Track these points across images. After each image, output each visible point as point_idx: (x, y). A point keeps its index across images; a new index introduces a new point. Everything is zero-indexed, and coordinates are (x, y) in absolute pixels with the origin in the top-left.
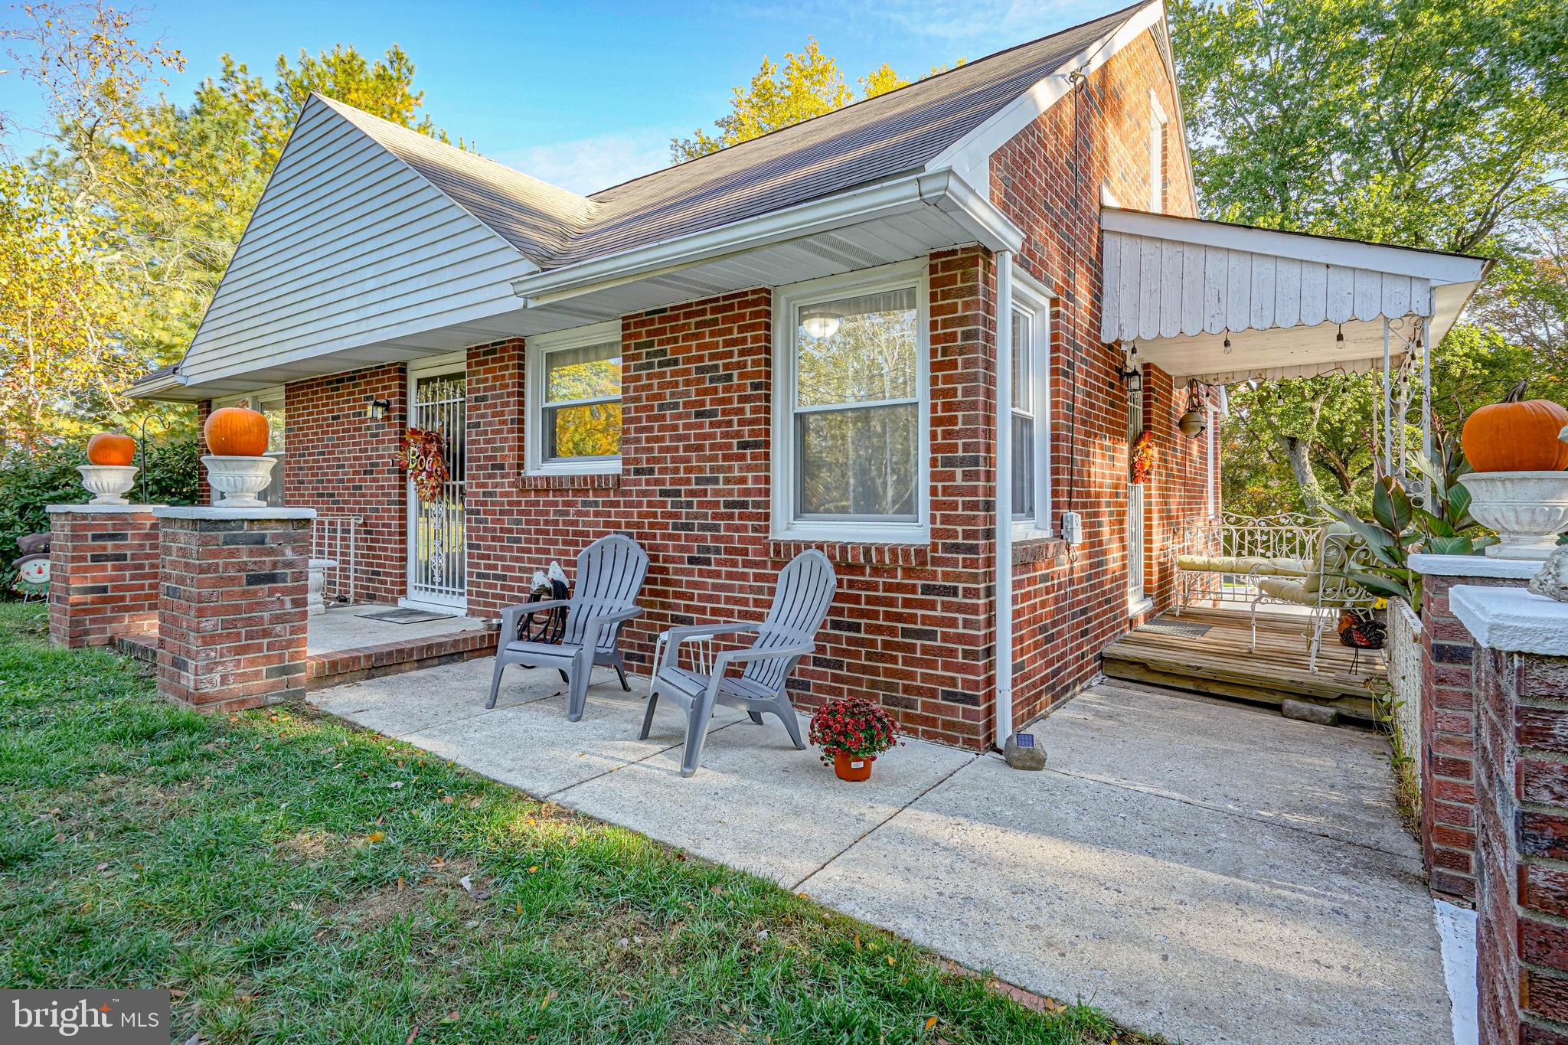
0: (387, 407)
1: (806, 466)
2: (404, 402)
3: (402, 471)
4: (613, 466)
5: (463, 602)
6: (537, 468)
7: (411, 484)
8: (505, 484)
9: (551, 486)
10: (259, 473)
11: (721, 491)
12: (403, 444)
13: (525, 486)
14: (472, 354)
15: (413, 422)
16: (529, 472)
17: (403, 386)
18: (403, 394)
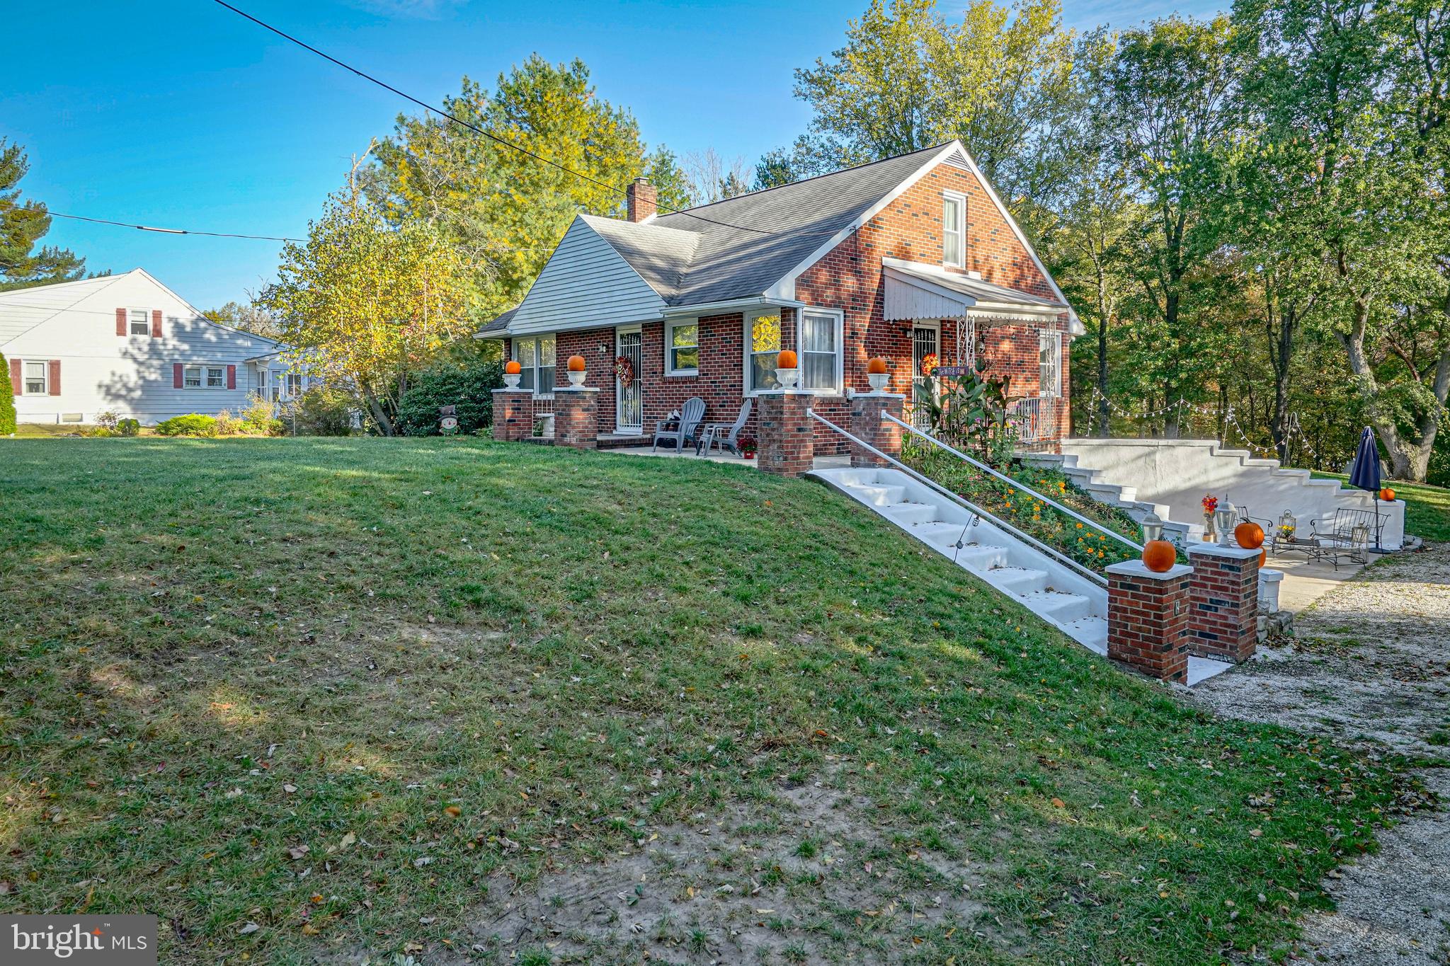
0: (607, 347)
1: (755, 369)
2: (614, 344)
3: (614, 375)
4: (695, 373)
5: (641, 430)
6: (670, 373)
7: (618, 381)
8: (657, 380)
9: (675, 380)
10: (582, 376)
11: (728, 381)
12: (615, 363)
13: (665, 381)
14: (644, 326)
15: (618, 354)
16: (667, 375)
17: (615, 337)
18: (614, 341)
